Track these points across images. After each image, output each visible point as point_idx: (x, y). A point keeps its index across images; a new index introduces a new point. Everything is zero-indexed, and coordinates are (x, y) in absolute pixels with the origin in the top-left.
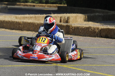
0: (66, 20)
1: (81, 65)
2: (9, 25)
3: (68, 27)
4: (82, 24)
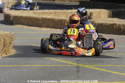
1: (105, 65)
4: (106, 20)
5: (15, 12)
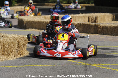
0: (94, 19)
1: (110, 64)
2: (38, 25)
3: (96, 26)
4: (110, 23)
5: (27, 18)
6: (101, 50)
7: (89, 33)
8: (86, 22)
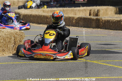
2: (36, 19)
3: (98, 20)
5: (24, 11)
6: (103, 45)
7: (90, 28)
8: (87, 16)
